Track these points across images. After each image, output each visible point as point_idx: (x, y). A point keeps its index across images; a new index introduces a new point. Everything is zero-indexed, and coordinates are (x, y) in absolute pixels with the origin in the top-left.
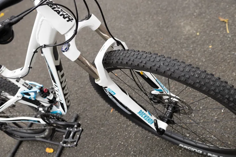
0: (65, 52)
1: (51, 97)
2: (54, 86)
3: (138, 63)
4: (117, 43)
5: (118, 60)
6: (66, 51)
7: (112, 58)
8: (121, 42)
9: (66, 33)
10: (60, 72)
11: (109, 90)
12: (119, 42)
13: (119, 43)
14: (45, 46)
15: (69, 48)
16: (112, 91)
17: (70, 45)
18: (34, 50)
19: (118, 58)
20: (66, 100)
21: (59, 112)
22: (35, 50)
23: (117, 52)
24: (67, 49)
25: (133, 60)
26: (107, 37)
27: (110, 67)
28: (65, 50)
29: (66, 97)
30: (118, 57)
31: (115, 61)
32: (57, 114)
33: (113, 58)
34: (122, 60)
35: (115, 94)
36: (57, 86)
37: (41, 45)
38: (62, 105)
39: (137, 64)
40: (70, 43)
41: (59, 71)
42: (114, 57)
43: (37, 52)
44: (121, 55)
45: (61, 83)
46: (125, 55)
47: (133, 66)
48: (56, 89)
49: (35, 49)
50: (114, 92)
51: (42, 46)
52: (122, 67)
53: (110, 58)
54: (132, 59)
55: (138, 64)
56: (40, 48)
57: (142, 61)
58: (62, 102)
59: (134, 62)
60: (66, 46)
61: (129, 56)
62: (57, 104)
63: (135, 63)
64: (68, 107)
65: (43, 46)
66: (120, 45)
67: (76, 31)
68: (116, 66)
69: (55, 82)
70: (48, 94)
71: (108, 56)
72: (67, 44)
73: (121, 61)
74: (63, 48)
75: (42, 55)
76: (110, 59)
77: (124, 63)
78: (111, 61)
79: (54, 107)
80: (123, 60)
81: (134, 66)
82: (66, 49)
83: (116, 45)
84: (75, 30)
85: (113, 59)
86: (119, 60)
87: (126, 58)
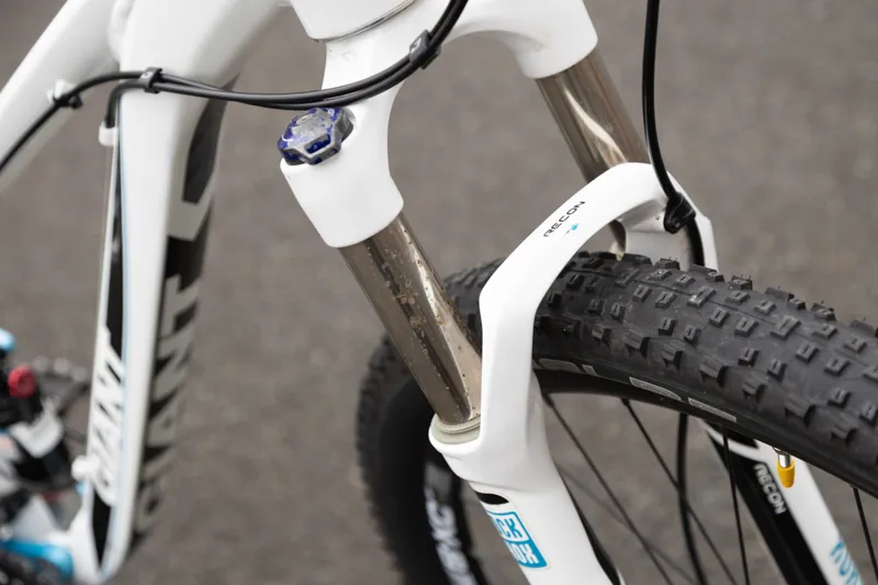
0: (306, 166)
1: (40, 437)
2: (100, 369)
3: (814, 401)
4: (668, 210)
5: (662, 332)
6: (317, 161)
7: (616, 308)
8: (694, 215)
9: (347, 37)
10: (184, 286)
11: (512, 528)
12: (685, 207)
13: (678, 215)
14: (158, 82)
15: (344, 144)
16: (530, 542)
17: (351, 127)
18: (61, 88)
19: (665, 320)
20: (142, 485)
21: (56, 557)
22: (70, 87)
23: (665, 277)
24: (323, 152)
25: (784, 367)
26: (605, 146)
27: (571, 367)
28: (311, 151)
29: (153, 468)
30: (660, 312)
31: (631, 333)
32: (41, 563)
33: (623, 310)
34: (693, 342)
35: (542, 563)
36: (118, 379)
37: (125, 68)
38: (102, 515)
39: (806, 406)
40: (357, 111)
41: (174, 282)
42: (630, 307)
43: (77, 105)
44: (690, 305)
45: (159, 365)
46: (727, 316)
47: (760, 408)
48: (103, 392)
49: (70, 81)
50: (535, 551)
51: (136, 76)
52: (670, 394)
53: (594, 302)
54: (773, 361)
55: (812, 409)
56: (112, 85)
57: (848, 396)
58: (108, 496)
59: (786, 382)
60: (327, 124)
61: (751, 330)
62: (66, 499)
63: (792, 396)
64: (136, 538)
65: (146, 77)
66: (682, 235)
67: (433, 41)
68: (625, 369)
69: (117, 344)
70: (24, 408)
71: (581, 279)
72: (331, 112)
73: (682, 347)
74: (294, 130)
75: (106, 136)
76: (596, 313)
77: (703, 368)
78: (602, 327)
79: (36, 514)
80: (700, 347)
81: (768, 415)
82: (318, 144)
83: (658, 221)
84: (429, 36)
85: (619, 319)
86: (668, 333)
87: (726, 337)
